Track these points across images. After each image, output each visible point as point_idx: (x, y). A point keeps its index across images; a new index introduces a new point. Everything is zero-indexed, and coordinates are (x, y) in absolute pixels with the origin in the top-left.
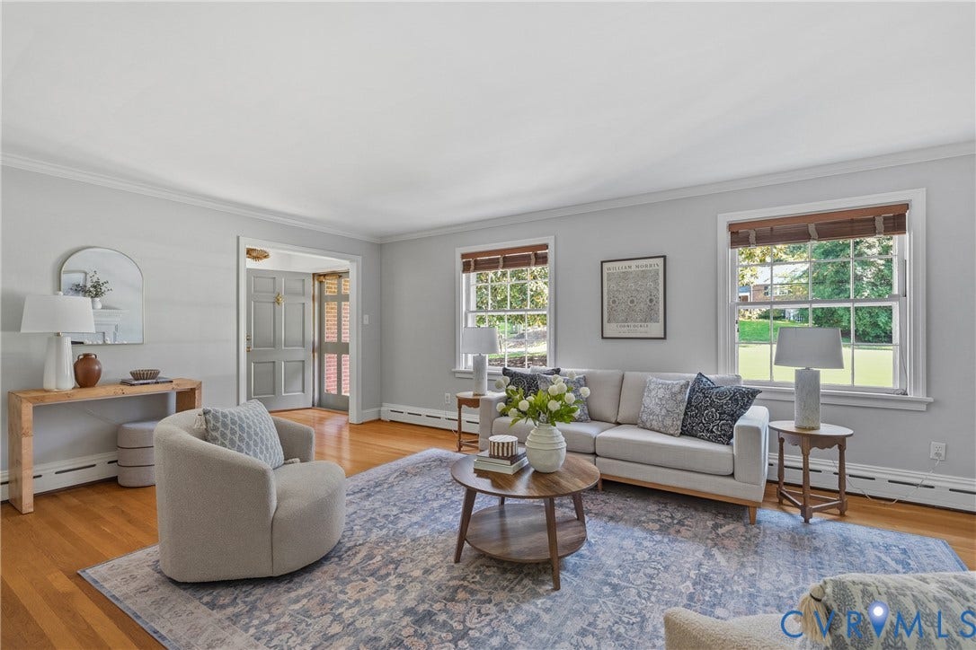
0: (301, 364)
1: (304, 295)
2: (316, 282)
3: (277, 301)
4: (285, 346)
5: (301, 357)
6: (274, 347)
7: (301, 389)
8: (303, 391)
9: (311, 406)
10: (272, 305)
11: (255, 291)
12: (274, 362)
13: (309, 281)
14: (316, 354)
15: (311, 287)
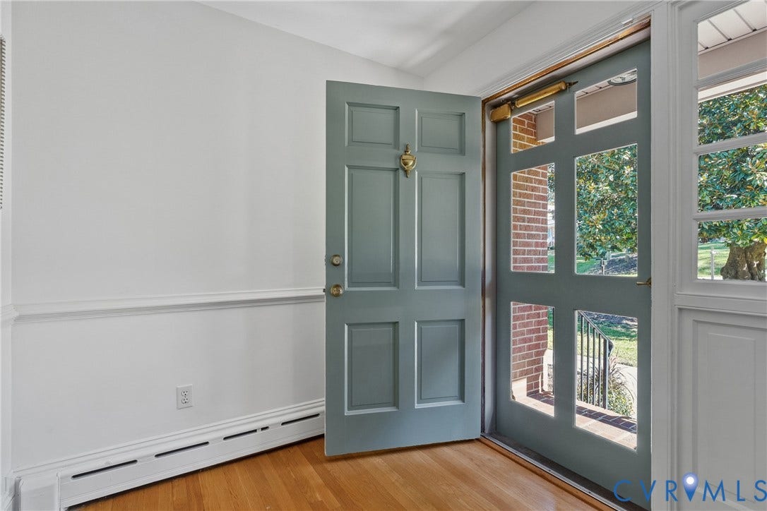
0: (456, 326)
1: (462, 151)
2: (488, 123)
3: (401, 169)
4: (421, 282)
5: (455, 310)
6: (396, 283)
7: (456, 392)
8: (462, 397)
9: (477, 434)
10: (391, 175)
11: (351, 141)
12: (395, 324)
13: (475, 115)
14: (488, 301)
15: (478, 132)
